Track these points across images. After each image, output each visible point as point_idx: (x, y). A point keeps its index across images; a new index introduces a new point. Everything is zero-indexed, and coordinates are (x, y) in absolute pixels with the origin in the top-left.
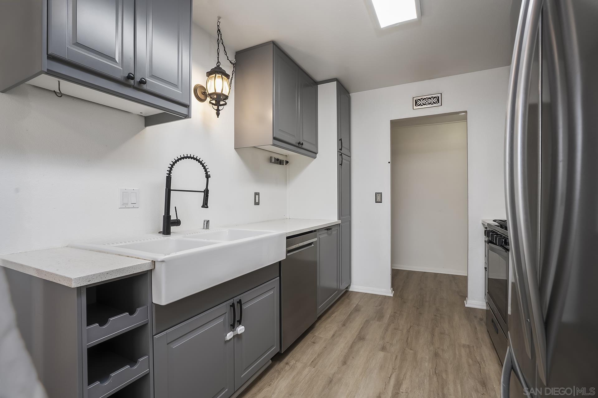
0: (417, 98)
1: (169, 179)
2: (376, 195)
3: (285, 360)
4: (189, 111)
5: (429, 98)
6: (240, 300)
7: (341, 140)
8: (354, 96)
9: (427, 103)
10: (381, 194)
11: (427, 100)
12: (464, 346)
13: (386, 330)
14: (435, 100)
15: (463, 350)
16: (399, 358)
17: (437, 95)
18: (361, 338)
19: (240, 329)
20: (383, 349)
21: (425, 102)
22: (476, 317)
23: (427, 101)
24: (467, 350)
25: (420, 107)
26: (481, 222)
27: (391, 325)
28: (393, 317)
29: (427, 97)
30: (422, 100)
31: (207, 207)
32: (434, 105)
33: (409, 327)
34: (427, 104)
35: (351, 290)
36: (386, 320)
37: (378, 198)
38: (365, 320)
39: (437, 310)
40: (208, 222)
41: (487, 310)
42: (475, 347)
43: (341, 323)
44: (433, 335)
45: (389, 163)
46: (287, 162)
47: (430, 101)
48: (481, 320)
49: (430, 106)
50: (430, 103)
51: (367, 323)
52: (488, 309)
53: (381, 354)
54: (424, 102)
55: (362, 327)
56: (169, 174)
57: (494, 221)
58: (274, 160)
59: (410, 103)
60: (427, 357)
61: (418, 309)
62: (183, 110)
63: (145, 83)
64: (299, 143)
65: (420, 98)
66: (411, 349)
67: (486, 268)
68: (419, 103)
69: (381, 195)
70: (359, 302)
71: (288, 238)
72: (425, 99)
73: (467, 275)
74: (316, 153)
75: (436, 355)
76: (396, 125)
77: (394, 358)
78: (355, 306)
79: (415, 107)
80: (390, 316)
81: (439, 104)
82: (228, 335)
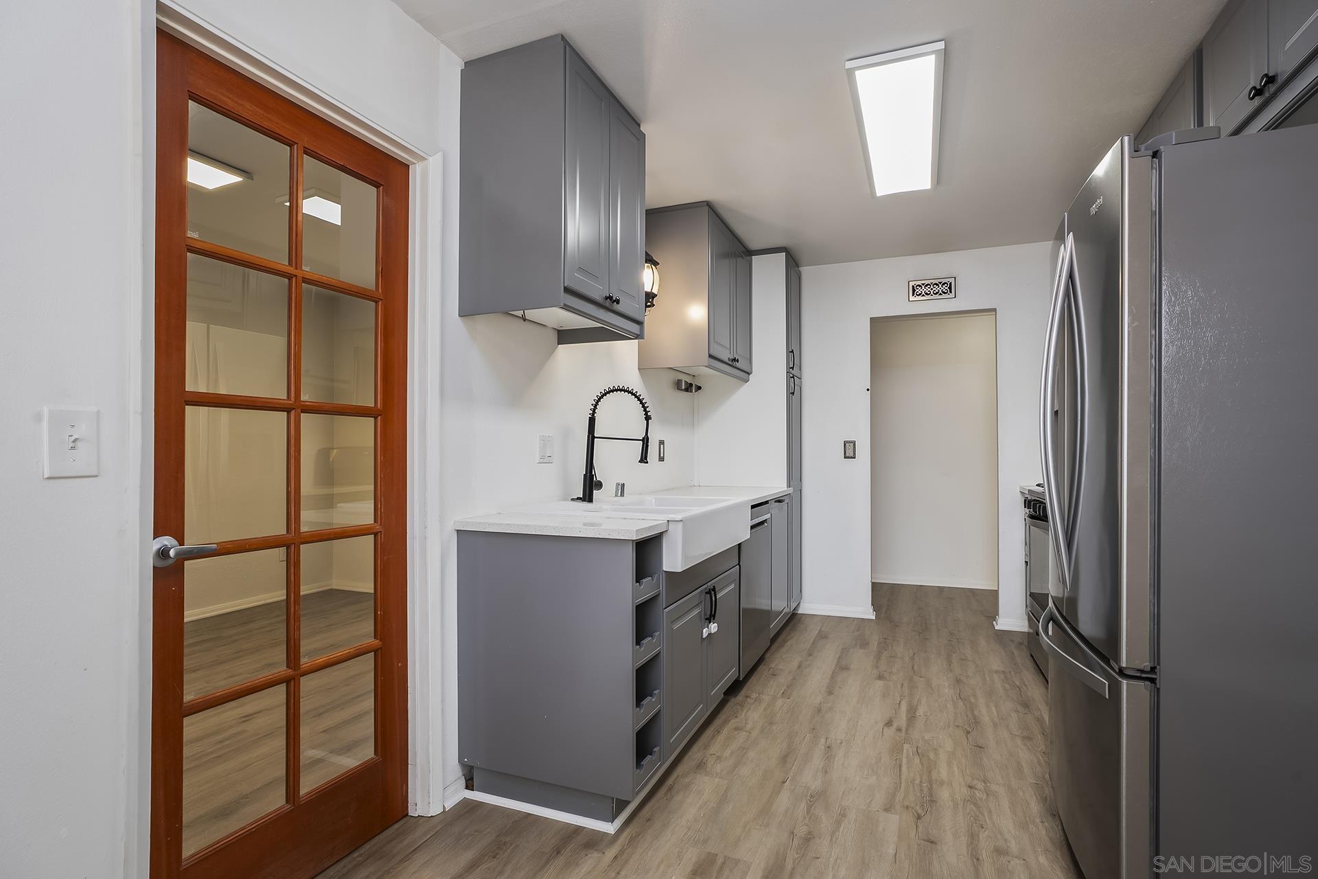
0: (915, 283)
1: (592, 421)
2: (845, 445)
3: (743, 692)
4: (642, 330)
5: (935, 284)
6: (714, 589)
7: (792, 352)
8: (805, 271)
9: (932, 291)
10: (854, 443)
11: (932, 287)
12: (996, 672)
13: (878, 657)
14: (945, 288)
15: (996, 677)
16: (906, 685)
17: (948, 280)
18: (842, 667)
19: (714, 627)
20: (880, 677)
21: (929, 289)
22: (1012, 641)
23: (932, 289)
24: (1002, 676)
25: (920, 298)
26: (1018, 490)
27: (883, 653)
28: (884, 645)
29: (932, 281)
30: (923, 287)
31: (647, 462)
32: (944, 296)
33: (911, 654)
34: (932, 293)
35: (800, 611)
36: (874, 645)
37: (849, 450)
38: (840, 648)
39: (952, 634)
40: (623, 485)
41: (1028, 633)
42: (1012, 673)
43: (805, 652)
44: (950, 662)
45: (868, 390)
46: (699, 388)
47: (936, 289)
48: (1021, 644)
49: (937, 296)
50: (937, 293)
51: (844, 651)
52: (1031, 631)
53: (880, 683)
54: (927, 290)
55: (840, 657)
56: (593, 414)
57: (1038, 485)
58: (685, 385)
59: (904, 291)
60: (946, 684)
61: (920, 633)
62: (634, 328)
63: (618, 302)
64: (734, 360)
65: (919, 283)
66: (921, 677)
67: (1026, 562)
68: (918, 290)
69: (854, 445)
70: (822, 627)
71: (753, 507)
72: (928, 284)
73: (997, 589)
74: (749, 374)
75: (958, 681)
76: (880, 326)
77: (899, 686)
78: (817, 632)
79: (912, 298)
80: (879, 644)
81: (952, 295)
82: (704, 631)
